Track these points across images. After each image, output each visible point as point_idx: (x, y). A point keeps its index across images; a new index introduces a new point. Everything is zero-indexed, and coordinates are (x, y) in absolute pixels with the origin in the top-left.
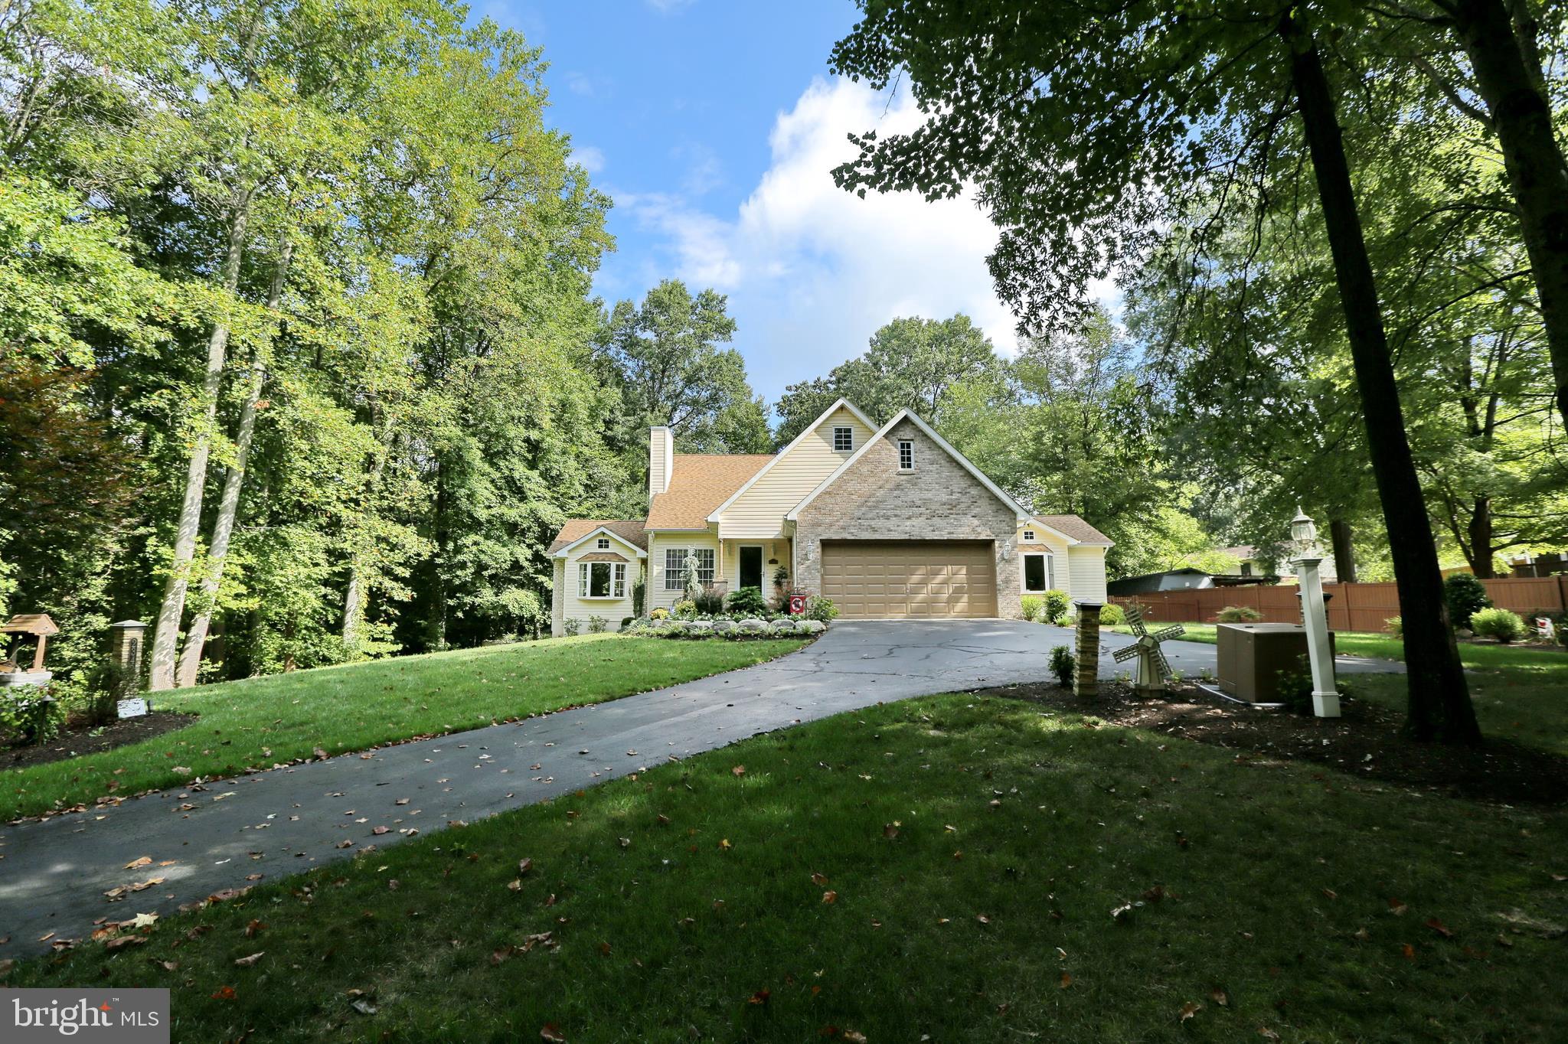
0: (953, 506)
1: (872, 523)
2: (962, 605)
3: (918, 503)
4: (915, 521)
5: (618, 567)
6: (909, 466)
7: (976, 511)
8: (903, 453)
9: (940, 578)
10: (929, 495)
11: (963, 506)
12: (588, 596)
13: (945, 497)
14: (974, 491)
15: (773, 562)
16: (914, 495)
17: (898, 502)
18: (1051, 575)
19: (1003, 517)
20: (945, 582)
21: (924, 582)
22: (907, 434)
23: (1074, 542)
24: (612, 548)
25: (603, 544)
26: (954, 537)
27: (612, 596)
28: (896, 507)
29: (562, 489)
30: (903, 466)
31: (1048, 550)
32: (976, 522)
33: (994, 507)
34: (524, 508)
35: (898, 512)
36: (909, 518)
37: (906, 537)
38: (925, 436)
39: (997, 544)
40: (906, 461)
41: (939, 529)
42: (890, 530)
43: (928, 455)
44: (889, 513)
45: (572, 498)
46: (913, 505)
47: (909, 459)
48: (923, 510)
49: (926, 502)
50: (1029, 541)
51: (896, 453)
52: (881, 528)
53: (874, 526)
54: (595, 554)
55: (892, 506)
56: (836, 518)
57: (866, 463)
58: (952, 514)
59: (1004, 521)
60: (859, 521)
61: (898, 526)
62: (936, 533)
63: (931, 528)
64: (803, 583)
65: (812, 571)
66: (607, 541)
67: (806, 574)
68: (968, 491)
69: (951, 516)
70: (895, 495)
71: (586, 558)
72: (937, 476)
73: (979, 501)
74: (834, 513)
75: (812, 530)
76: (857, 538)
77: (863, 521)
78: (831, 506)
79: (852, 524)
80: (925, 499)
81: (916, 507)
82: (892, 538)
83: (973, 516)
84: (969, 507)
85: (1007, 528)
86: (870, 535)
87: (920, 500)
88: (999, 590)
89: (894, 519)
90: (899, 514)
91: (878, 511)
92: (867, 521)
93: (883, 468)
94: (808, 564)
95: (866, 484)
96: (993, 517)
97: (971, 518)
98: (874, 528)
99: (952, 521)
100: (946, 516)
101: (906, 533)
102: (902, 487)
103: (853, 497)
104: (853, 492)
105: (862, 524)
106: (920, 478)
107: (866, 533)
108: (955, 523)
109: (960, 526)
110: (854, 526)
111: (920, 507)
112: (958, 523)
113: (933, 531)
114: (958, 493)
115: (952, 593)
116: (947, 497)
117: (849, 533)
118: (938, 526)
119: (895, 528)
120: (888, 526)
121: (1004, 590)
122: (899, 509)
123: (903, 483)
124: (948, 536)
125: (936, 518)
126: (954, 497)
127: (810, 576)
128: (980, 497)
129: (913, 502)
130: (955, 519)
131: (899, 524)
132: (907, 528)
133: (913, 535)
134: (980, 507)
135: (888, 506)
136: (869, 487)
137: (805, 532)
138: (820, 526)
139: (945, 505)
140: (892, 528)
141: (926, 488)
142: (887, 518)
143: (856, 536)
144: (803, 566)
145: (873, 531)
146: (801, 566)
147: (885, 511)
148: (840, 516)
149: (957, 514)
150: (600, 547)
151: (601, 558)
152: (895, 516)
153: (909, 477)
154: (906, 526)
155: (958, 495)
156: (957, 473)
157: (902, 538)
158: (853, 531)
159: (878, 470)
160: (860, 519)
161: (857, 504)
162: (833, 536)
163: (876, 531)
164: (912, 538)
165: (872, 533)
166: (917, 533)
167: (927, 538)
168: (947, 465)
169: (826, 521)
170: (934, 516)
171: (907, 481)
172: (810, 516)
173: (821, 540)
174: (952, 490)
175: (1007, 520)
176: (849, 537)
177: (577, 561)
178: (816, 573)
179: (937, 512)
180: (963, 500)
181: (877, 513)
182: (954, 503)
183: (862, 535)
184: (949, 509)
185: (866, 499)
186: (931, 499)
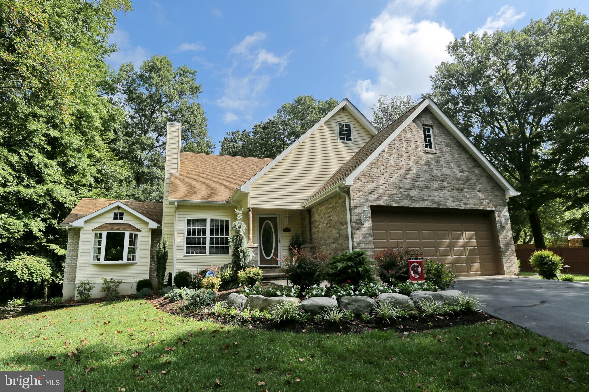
0: (465, 181)
1: (411, 193)
2: (477, 265)
3: (441, 177)
4: (441, 194)
5: (131, 236)
6: (431, 147)
7: (480, 187)
8: (425, 135)
9: (461, 241)
10: (448, 172)
11: (471, 182)
12: (102, 261)
15: (287, 230)
16: (439, 172)
17: (427, 176)
19: (496, 193)
20: (465, 246)
22: (427, 121)
24: (126, 220)
25: (119, 216)
26: (468, 207)
27: (125, 261)
28: (426, 180)
29: (77, 177)
30: (426, 147)
32: (480, 195)
33: (491, 185)
34: (40, 189)
35: (428, 184)
36: (436, 190)
38: (440, 124)
39: (496, 213)
40: (428, 143)
41: (458, 200)
42: (424, 200)
43: (443, 139)
44: (422, 184)
45: (84, 185)
46: (437, 179)
47: (430, 141)
48: (445, 183)
49: (446, 177)
51: (421, 135)
52: (417, 198)
53: (412, 195)
54: (110, 224)
55: (424, 179)
56: (382, 187)
57: (401, 141)
58: (465, 188)
59: (498, 196)
60: (401, 190)
61: (429, 196)
62: (456, 203)
63: (452, 199)
64: (359, 247)
65: (367, 236)
66: (122, 214)
67: (361, 238)
68: (473, 170)
69: (465, 190)
70: (424, 169)
71: (102, 227)
72: (452, 156)
73: (481, 179)
74: (380, 182)
75: (364, 197)
76: (399, 205)
77: (403, 190)
78: (377, 175)
79: (395, 192)
80: (446, 175)
81: (440, 181)
82: (426, 207)
83: (478, 191)
84: (475, 183)
85: (501, 202)
86: (409, 203)
87: (442, 175)
88: (503, 251)
89: (426, 190)
90: (429, 186)
91: (413, 183)
92: (406, 190)
93: (413, 146)
94: (363, 229)
95: (403, 159)
96: (491, 192)
97: (478, 193)
98: (412, 197)
99: (466, 194)
100: (461, 190)
101: (435, 203)
102: (429, 164)
103: (394, 168)
104: (393, 164)
105: (403, 193)
106: (441, 157)
107: (406, 201)
108: (468, 196)
109: (472, 198)
110: (397, 194)
111: (443, 181)
112: (470, 196)
113: (454, 202)
114: (467, 171)
115: (469, 255)
116: (460, 174)
117: (393, 201)
118: (457, 197)
119: (427, 198)
120: (422, 196)
121: (506, 252)
122: (428, 181)
123: (429, 160)
124: (464, 206)
125: (454, 191)
126: (464, 175)
127: (365, 240)
128: (481, 176)
129: (438, 176)
130: (467, 192)
131: (430, 194)
132: (436, 198)
133: (440, 205)
134: (481, 184)
135: (421, 179)
136: (405, 161)
137: (358, 199)
138: (370, 192)
139: (459, 180)
140: (425, 198)
141: (446, 165)
142: (421, 189)
143: (399, 203)
144: (359, 231)
145: (411, 199)
146: (357, 231)
147: (419, 183)
148: (385, 185)
149: (469, 189)
150: (115, 218)
151: (116, 228)
152: (427, 187)
153: (433, 155)
154: (435, 197)
155: (467, 173)
156: (464, 156)
157: (433, 207)
158: (396, 199)
159: (410, 148)
160: (401, 188)
161: (398, 175)
162: (381, 202)
163: (414, 200)
164: (441, 207)
165: (411, 201)
166: (443, 203)
167: (451, 208)
168: (457, 148)
169: (375, 188)
170: (453, 189)
171: (432, 159)
172: (361, 183)
173: (372, 207)
174: (462, 169)
175: (500, 194)
176: (394, 204)
177: (93, 230)
178: (370, 238)
179: (455, 186)
180: (470, 177)
181: (413, 184)
182: (465, 179)
183: (404, 203)
184: (462, 184)
185: (404, 171)
186: (449, 175)
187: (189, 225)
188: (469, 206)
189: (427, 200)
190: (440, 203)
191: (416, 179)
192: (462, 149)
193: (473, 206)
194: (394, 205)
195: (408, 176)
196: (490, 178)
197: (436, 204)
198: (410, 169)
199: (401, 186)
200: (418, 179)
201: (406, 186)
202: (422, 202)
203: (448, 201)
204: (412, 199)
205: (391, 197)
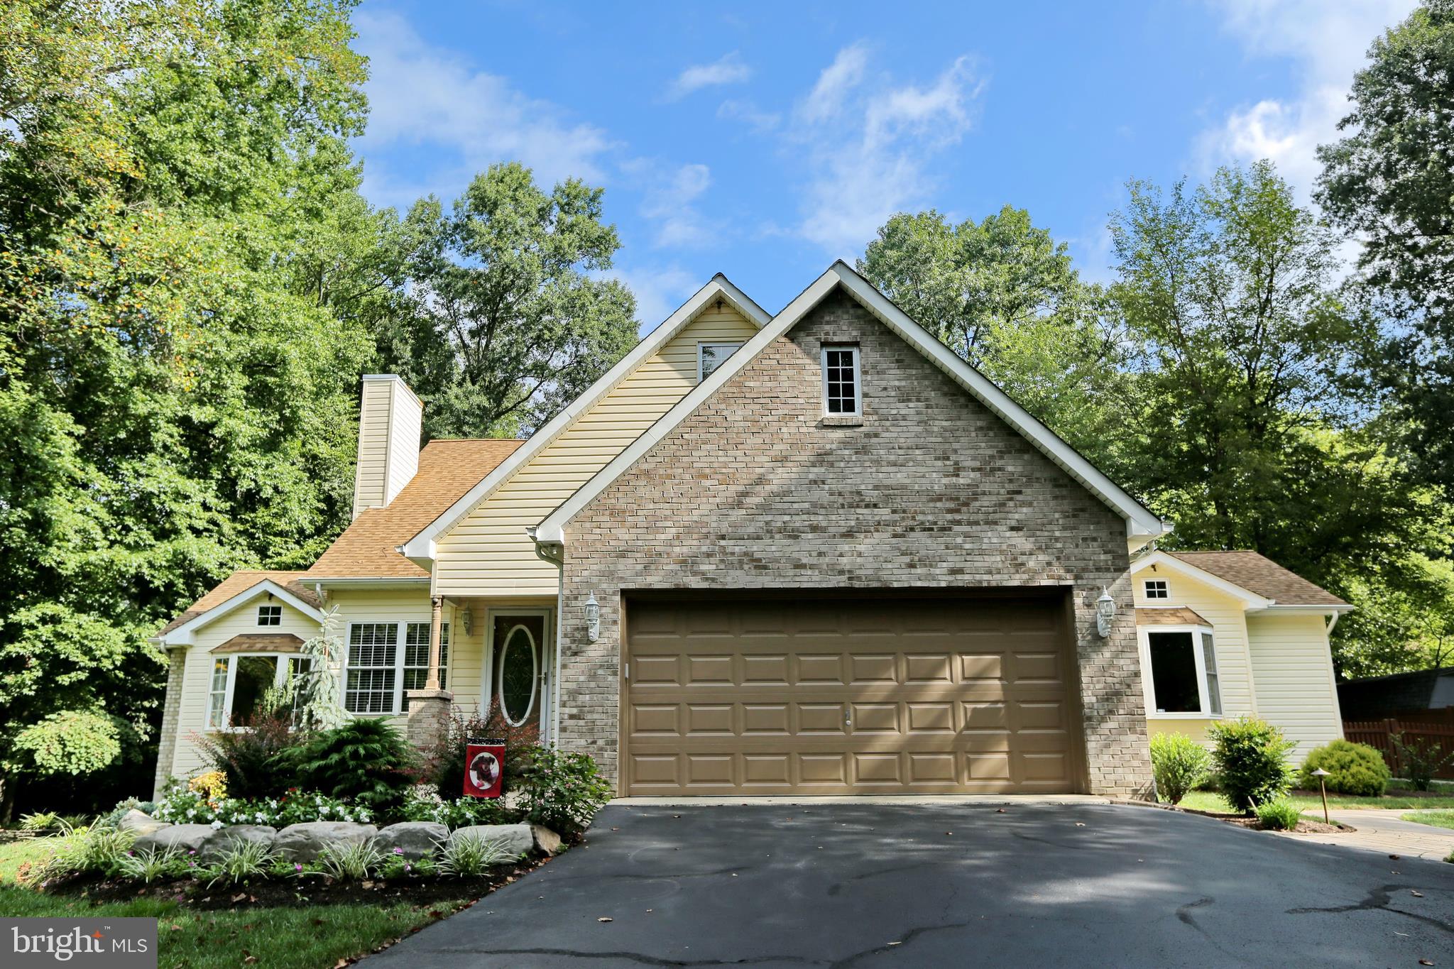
0: (960, 502)
1: (756, 548)
2: (996, 760)
3: (872, 496)
4: (864, 544)
6: (850, 407)
7: (1020, 514)
8: (833, 375)
9: (938, 688)
10: (900, 477)
11: (985, 501)
12: (225, 726)
13: (940, 483)
14: (1012, 466)
16: (864, 478)
17: (821, 495)
18: (1212, 678)
19: (1089, 530)
20: (950, 700)
21: (899, 700)
22: (841, 329)
23: (1257, 603)
24: (287, 625)
25: (270, 615)
26: (964, 580)
28: (815, 507)
30: (834, 407)
31: (1202, 621)
32: (1022, 542)
33: (1066, 505)
35: (820, 520)
36: (849, 534)
38: (889, 336)
39: (1078, 600)
40: (841, 397)
41: (927, 562)
42: (799, 566)
43: (895, 378)
44: (798, 522)
46: (857, 501)
47: (849, 390)
48: (884, 513)
49: (889, 494)
50: (1157, 603)
51: (816, 375)
52: (777, 560)
53: (757, 555)
54: (249, 636)
55: (806, 505)
56: (663, 537)
57: (740, 401)
58: (959, 523)
59: (1094, 539)
60: (723, 543)
61: (820, 554)
62: (919, 571)
63: (907, 559)
64: (573, 704)
65: (600, 672)
66: (277, 611)
67: (582, 678)
68: (999, 463)
69: (956, 528)
70: (811, 476)
71: (230, 645)
72: (920, 429)
73: (1028, 491)
74: (659, 524)
75: (602, 567)
76: (714, 586)
77: (732, 542)
78: (651, 506)
79: (704, 549)
80: (887, 487)
81: (867, 506)
82: (805, 585)
83: (1012, 529)
84: (1003, 505)
85: (1103, 557)
86: (748, 578)
87: (876, 488)
88: (1090, 719)
89: (810, 536)
90: (824, 524)
91: (769, 518)
92: (741, 542)
93: (780, 412)
94: (591, 654)
95: (740, 453)
96: (1064, 528)
97: (1008, 534)
98: (760, 560)
99: (959, 540)
100: (943, 529)
101: (841, 572)
102: (830, 458)
103: (707, 483)
104: (707, 471)
105: (729, 550)
106: (876, 435)
107: (739, 572)
108: (967, 546)
109: (982, 553)
110: (709, 555)
111: (875, 506)
112: (976, 546)
113: (912, 566)
114: (973, 470)
115: (967, 727)
116: (945, 481)
117: (695, 573)
118: (923, 552)
119: (814, 561)
120: (795, 555)
121: (1103, 719)
122: (823, 511)
123: (834, 446)
124: (951, 578)
125: (917, 534)
126: (961, 481)
127: (593, 685)
128: (1030, 481)
129: (859, 493)
130: (966, 535)
131: (823, 548)
132: (844, 560)
133: (859, 578)
134: (1030, 504)
135: (796, 506)
136: (748, 459)
137: (585, 573)
138: (622, 554)
139: (940, 500)
140: (804, 561)
141: (892, 458)
142: (794, 535)
143: (713, 580)
144: (578, 659)
145: (756, 567)
146: (573, 659)
147: (787, 518)
148: (674, 530)
149: (970, 523)
150: (263, 622)
151: (259, 646)
152: (814, 529)
153: (849, 433)
154: (841, 555)
155: (972, 475)
156: (970, 422)
157: (831, 585)
158: (703, 567)
159: (770, 418)
160: (723, 537)
161: (718, 500)
162: (656, 581)
163: (765, 568)
164: (857, 584)
165: (753, 572)
166: (870, 572)
167: (896, 585)
168: (944, 401)
169: (640, 543)
170: (912, 529)
171: (845, 444)
172: (598, 531)
173: (624, 593)
174: (956, 463)
175: (1103, 535)
176: (695, 583)
177: (212, 652)
178: (610, 678)
179: (920, 517)
180: (986, 487)
181: (767, 523)
182: (963, 496)
183: (729, 579)
184: (950, 511)
185: (741, 488)
186: (903, 487)
187: (354, 638)
188: (967, 577)
189: (812, 567)
190: (858, 572)
191: (780, 506)
192: (962, 400)
193: (986, 577)
194: (694, 586)
195: (751, 501)
196: (1066, 482)
197: (844, 578)
198: (760, 481)
199: (724, 531)
200: (786, 506)
201: (741, 531)
202: (791, 573)
203: (890, 566)
204: (760, 566)
205: (687, 563)
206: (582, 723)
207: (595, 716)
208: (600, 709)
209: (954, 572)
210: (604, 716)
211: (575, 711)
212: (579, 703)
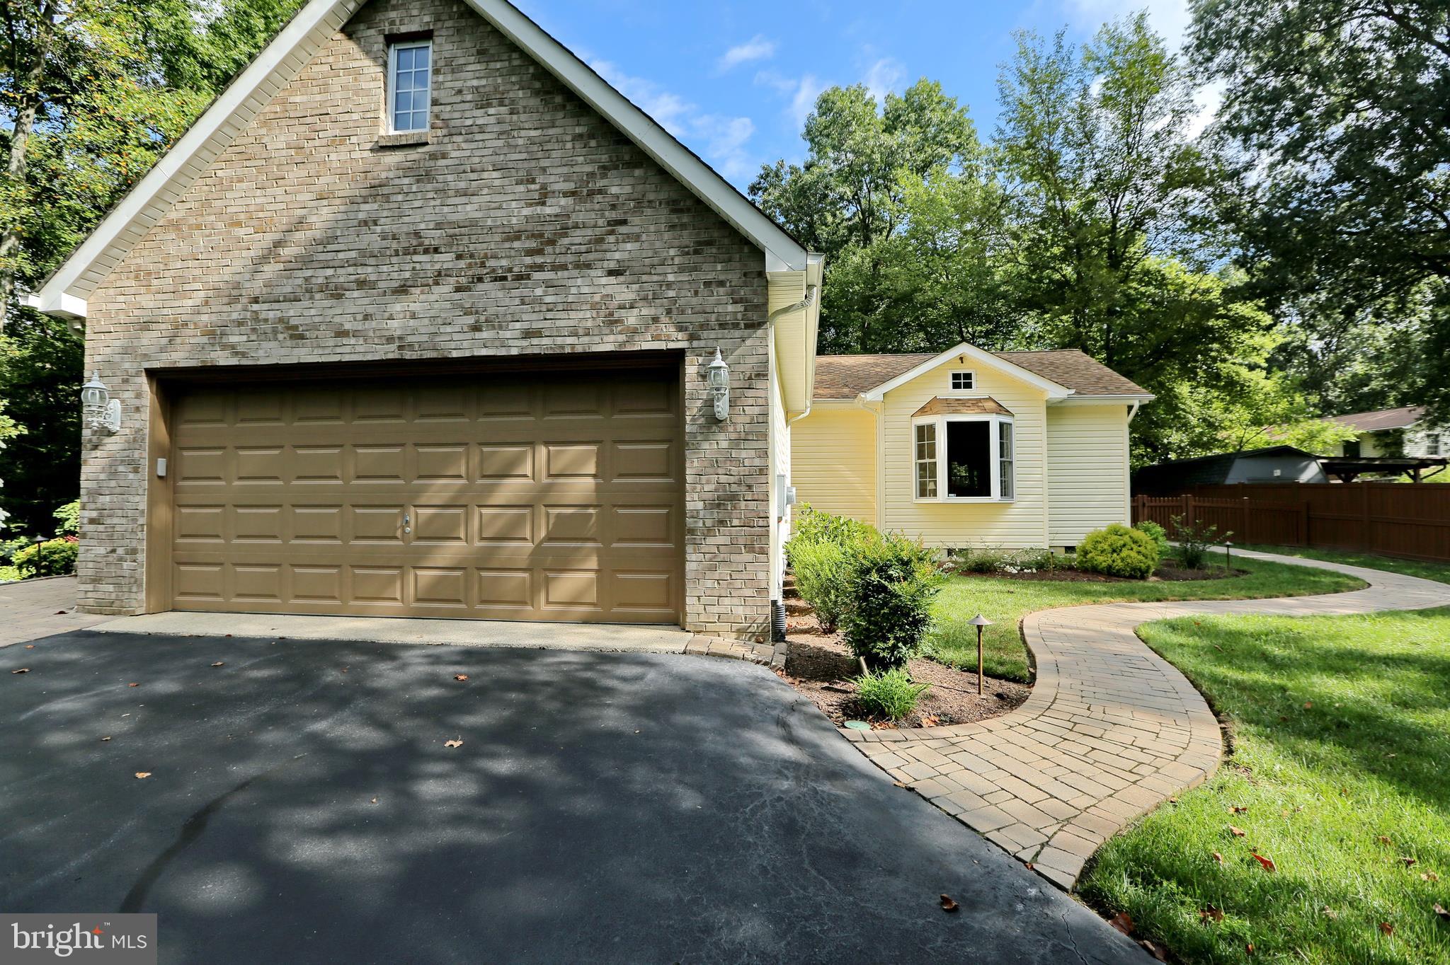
0: (544, 239)
1: (292, 312)
2: (581, 581)
3: (433, 237)
4: (417, 301)
7: (621, 252)
9: (511, 489)
10: (470, 210)
11: (577, 237)
13: (518, 213)
14: (618, 186)
16: (425, 215)
17: (371, 239)
18: (1005, 466)
19: (715, 271)
20: (526, 502)
21: (458, 503)
22: (411, 15)
23: (1057, 393)
26: (542, 345)
28: (366, 256)
30: (401, 123)
31: (1001, 409)
32: (622, 291)
33: (687, 238)
35: (369, 272)
36: (402, 290)
37: (388, 352)
39: (691, 369)
40: (411, 109)
41: (495, 323)
42: (341, 334)
43: (473, 76)
44: (343, 276)
46: (418, 245)
48: (445, 260)
50: (963, 393)
52: (315, 327)
53: (293, 322)
55: (353, 254)
56: (190, 302)
57: (284, 122)
58: (540, 268)
59: (721, 284)
60: (255, 307)
61: (367, 317)
62: (485, 335)
63: (470, 320)
64: (93, 506)
65: (121, 468)
67: (102, 476)
68: (601, 183)
69: (537, 276)
70: (362, 216)
72: (500, 143)
73: (635, 220)
74: (187, 287)
75: (125, 343)
76: (245, 362)
77: (266, 306)
78: (179, 264)
79: (235, 316)
80: (454, 225)
81: (426, 251)
82: (346, 358)
83: (611, 273)
84: (600, 240)
85: (730, 308)
86: (283, 351)
87: (439, 226)
89: (356, 294)
90: (373, 277)
91: (309, 273)
92: (276, 306)
93: (330, 133)
94: (109, 447)
95: (280, 191)
96: (682, 270)
97: (604, 280)
98: (296, 327)
99: (539, 292)
100: (519, 278)
101: (390, 340)
102: (385, 190)
103: (241, 232)
104: (242, 216)
105: (262, 316)
106: (444, 156)
107: (273, 344)
108: (548, 299)
109: (568, 307)
110: (240, 323)
111: (436, 250)
112: (559, 299)
113: (476, 328)
114: (566, 194)
115: (549, 538)
116: (527, 211)
117: (224, 347)
118: (491, 310)
119: (359, 326)
120: (337, 320)
121: (709, 532)
122: (372, 261)
123: (391, 175)
124: (525, 343)
125: (486, 286)
126: (548, 210)
127: (113, 483)
128: (640, 204)
129: (417, 234)
130: (549, 285)
131: (370, 310)
132: (393, 324)
133: (411, 346)
134: (637, 238)
135: (341, 255)
136: (288, 198)
137: (109, 351)
138: (146, 326)
139: (518, 238)
140: (347, 326)
141: (462, 185)
142: (337, 294)
143: (244, 355)
144: (98, 453)
145: (292, 337)
146: (94, 454)
147: (330, 272)
148: (202, 294)
149: (556, 268)
152: (362, 284)
153: (413, 155)
154: (391, 318)
155: (563, 201)
156: (571, 128)
157: (377, 358)
158: (233, 339)
159: (317, 143)
160: (256, 300)
161: (252, 253)
162: (180, 357)
163: (302, 337)
164: (408, 355)
165: (289, 343)
166: (425, 338)
167: (455, 354)
168: (534, 102)
169: (165, 311)
170: (480, 280)
171: (407, 171)
172: (122, 298)
173: (151, 373)
174: (544, 187)
175: (734, 277)
176: (224, 359)
178: (131, 476)
179: (491, 263)
180: (579, 218)
181: (306, 279)
182: (549, 230)
183: (261, 353)
184: (530, 252)
185: (277, 236)
186: (473, 223)
188: (545, 341)
189: (356, 334)
190: (410, 339)
191: (322, 257)
192: (558, 99)
193: (570, 340)
194: (222, 362)
195: (287, 252)
197: (393, 347)
198: (300, 223)
199: (257, 293)
200: (330, 256)
201: (277, 291)
202: (331, 342)
203: (449, 329)
204: (297, 336)
205: (215, 335)
206: (101, 528)
207: (115, 521)
208: (120, 513)
209: (528, 334)
210: (124, 521)
211: (94, 514)
212: (99, 506)
